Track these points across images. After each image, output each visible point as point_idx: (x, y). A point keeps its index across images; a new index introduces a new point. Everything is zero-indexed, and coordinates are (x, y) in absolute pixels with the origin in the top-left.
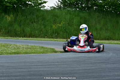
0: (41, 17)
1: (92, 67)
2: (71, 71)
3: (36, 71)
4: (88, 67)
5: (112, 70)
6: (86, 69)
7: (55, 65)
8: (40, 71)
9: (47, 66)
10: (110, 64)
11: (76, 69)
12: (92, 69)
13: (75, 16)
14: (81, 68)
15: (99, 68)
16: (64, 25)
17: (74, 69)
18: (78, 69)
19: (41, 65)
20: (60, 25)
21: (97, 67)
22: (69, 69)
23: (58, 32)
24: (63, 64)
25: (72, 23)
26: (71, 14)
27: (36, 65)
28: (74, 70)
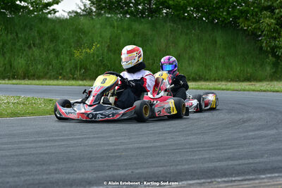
0: (49, 35)
1: (155, 141)
2: (110, 153)
3: (33, 154)
4: (147, 142)
5: (198, 147)
6: (143, 148)
7: (75, 139)
8: (41, 154)
9: (57, 144)
10: (196, 134)
11: (120, 147)
12: (155, 147)
13: (122, 31)
14: (130, 146)
15: (171, 145)
16: (98, 50)
17: (116, 147)
18: (123, 147)
19: (44, 141)
20: (90, 49)
21: (167, 143)
22: (106, 148)
23: (86, 67)
24: (93, 136)
25: (117, 45)
26: (114, 27)
27: (34, 142)
28: (115, 149)
